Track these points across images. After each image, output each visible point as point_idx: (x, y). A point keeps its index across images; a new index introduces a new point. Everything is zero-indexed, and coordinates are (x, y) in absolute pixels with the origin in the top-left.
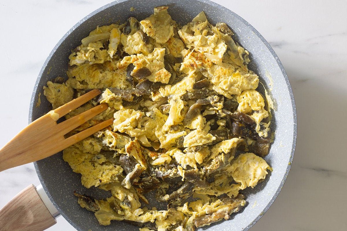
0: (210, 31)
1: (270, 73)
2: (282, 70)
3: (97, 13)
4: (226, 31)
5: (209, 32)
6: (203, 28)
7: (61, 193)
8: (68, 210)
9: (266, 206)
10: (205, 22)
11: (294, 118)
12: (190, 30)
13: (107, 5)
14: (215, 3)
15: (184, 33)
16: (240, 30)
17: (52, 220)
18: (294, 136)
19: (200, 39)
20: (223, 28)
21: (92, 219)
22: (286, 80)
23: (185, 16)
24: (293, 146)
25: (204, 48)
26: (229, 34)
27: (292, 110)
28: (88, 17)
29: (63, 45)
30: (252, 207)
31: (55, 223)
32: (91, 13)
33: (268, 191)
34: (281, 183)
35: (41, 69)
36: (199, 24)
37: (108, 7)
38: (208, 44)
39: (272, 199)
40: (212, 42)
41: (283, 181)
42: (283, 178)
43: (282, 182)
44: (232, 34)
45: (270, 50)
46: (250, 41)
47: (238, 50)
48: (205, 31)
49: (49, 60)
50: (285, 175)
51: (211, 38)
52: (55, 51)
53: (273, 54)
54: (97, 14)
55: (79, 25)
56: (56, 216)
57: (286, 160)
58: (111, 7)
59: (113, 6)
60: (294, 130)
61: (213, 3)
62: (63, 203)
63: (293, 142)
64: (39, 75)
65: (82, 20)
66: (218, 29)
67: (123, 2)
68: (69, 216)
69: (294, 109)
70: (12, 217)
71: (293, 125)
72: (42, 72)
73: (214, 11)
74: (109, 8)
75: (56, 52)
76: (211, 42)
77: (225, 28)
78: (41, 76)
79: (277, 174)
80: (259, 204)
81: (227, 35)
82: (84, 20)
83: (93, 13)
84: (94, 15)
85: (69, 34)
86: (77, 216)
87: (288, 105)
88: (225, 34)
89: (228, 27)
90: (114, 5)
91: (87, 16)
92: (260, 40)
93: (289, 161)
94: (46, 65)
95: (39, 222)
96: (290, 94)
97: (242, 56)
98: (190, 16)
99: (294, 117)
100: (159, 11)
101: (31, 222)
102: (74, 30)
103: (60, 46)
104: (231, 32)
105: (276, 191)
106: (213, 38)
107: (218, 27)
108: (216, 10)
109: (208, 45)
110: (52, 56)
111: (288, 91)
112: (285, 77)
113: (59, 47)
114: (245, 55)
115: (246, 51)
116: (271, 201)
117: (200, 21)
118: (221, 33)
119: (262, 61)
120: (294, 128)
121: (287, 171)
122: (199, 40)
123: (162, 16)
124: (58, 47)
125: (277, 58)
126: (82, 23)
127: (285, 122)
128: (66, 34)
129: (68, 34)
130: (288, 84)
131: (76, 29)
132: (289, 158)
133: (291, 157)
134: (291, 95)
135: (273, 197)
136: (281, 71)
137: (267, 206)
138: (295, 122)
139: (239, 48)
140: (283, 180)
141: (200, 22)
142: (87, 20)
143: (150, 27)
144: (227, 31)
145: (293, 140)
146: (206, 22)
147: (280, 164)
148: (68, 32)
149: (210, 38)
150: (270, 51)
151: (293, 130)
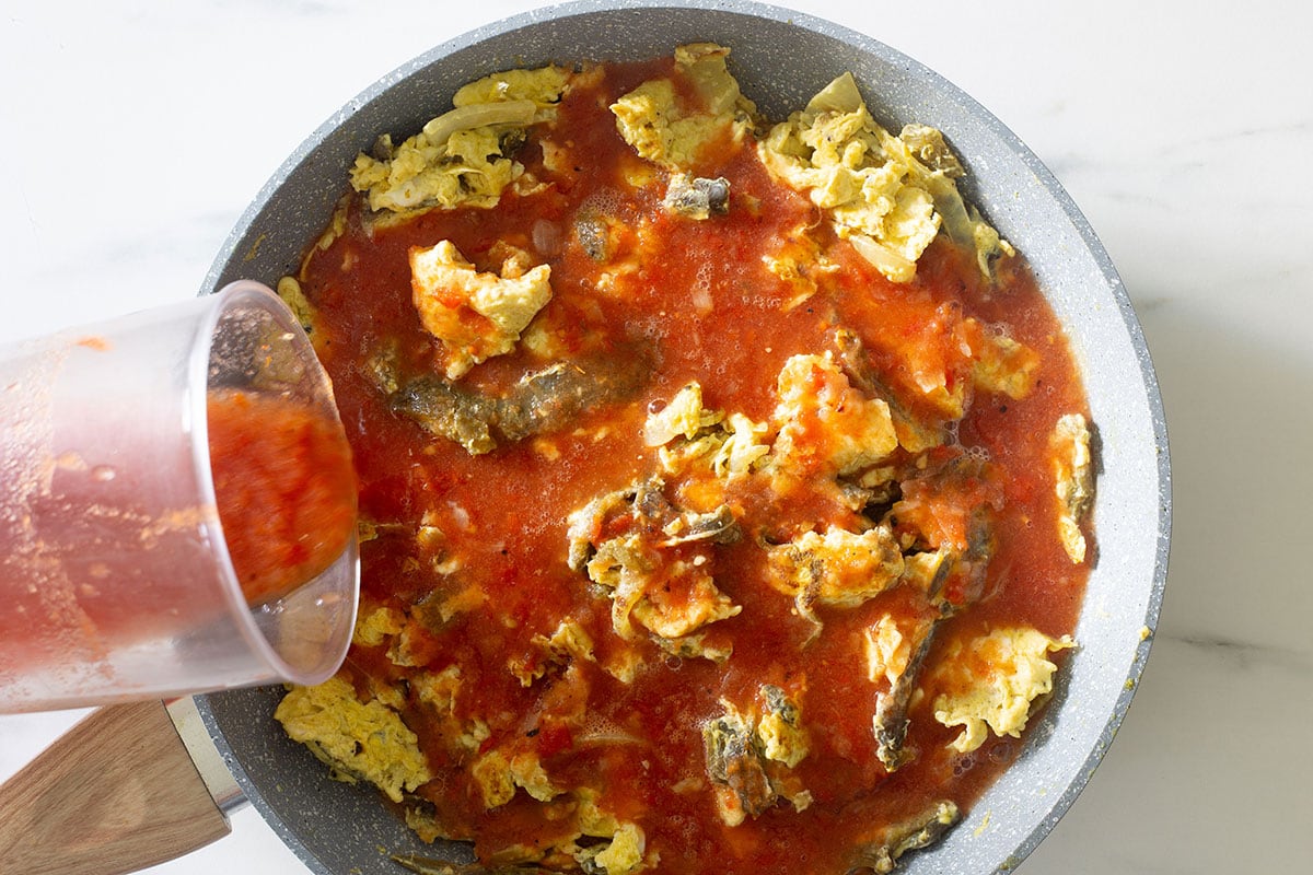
0: (875, 149)
1: (1084, 336)
2: (1130, 329)
3: (450, 52)
4: (938, 159)
5: (870, 150)
6: (846, 135)
7: (258, 720)
8: (278, 787)
9: (1027, 834)
10: (856, 111)
11: (1161, 516)
12: (798, 140)
13: (491, 26)
14: (901, 54)
15: (774, 154)
16: (984, 162)
17: (215, 820)
18: (1155, 580)
19: (830, 183)
20: (929, 146)
21: (367, 827)
22: (1143, 366)
23: (780, 90)
24: (1147, 617)
25: (851, 214)
26: (947, 170)
27: (1157, 480)
28: (415, 64)
29: (311, 163)
30: (972, 832)
31: (226, 831)
32: (429, 49)
33: (1039, 779)
34: (1091, 756)
35: (223, 249)
36: (832, 118)
37: (495, 32)
38: (867, 200)
39: (1050, 810)
40: (881, 191)
41: (1099, 749)
42: (1098, 738)
43: (1094, 751)
44: (958, 173)
45: (1092, 249)
46: (1018, 208)
47: (972, 237)
48: (855, 149)
49: (254, 216)
50: (1107, 727)
51: (876, 176)
52: (280, 183)
53: (1101, 265)
54: (450, 56)
55: (379, 92)
56: (229, 808)
57: (1116, 670)
58: (507, 34)
59: (514, 32)
60: (1158, 558)
61: (895, 52)
62: (261, 758)
63: (1151, 603)
64: (212, 269)
65: (392, 74)
66: (908, 149)
67: (554, 21)
68: (281, 812)
69: (1162, 481)
70: (67, 796)
71: (1156, 540)
72: (225, 260)
73: (895, 85)
74: (499, 36)
75: (282, 187)
76: (876, 194)
77: (935, 148)
78: (219, 274)
79: (1078, 718)
80: (999, 825)
81: (939, 173)
82: (400, 77)
83: (435, 50)
84: (439, 61)
85: (340, 122)
86: (309, 814)
87: (1140, 462)
88: (933, 170)
89: (945, 144)
90: (517, 30)
91: (412, 62)
92: (1057, 207)
93: (1127, 673)
94: (243, 234)
95: (166, 824)
96: (1154, 422)
97: (986, 261)
98: (801, 92)
99: (1160, 510)
100: (694, 61)
101: (135, 821)
102: (358, 108)
103: (302, 166)
104: (958, 165)
105: (1070, 782)
106: (885, 178)
107: (907, 140)
108: (902, 81)
109: (865, 203)
110: (266, 200)
111: (1148, 409)
112: (1139, 355)
113: (297, 168)
114: (998, 257)
115: (1004, 243)
116: (1046, 819)
117: (837, 108)
118: (918, 165)
119: (1058, 288)
120: (1158, 551)
121: (1117, 711)
122: (827, 188)
123: (703, 80)
124: (292, 168)
125: (1117, 282)
126: (390, 85)
127: (1125, 523)
128: (327, 122)
129: (335, 124)
130: (1148, 385)
131: (368, 108)
132: (1131, 663)
133: (1136, 661)
134: (1157, 429)
135: (1055, 803)
136: (1128, 333)
137: (1030, 837)
138: (1161, 530)
139: (980, 230)
140: (1099, 743)
141: (837, 111)
142: (413, 75)
143: (649, 126)
144: (942, 159)
145: (1151, 597)
146: (860, 111)
147: (1093, 683)
148: (336, 116)
149: (873, 178)
150: (1095, 255)
151: (1154, 558)
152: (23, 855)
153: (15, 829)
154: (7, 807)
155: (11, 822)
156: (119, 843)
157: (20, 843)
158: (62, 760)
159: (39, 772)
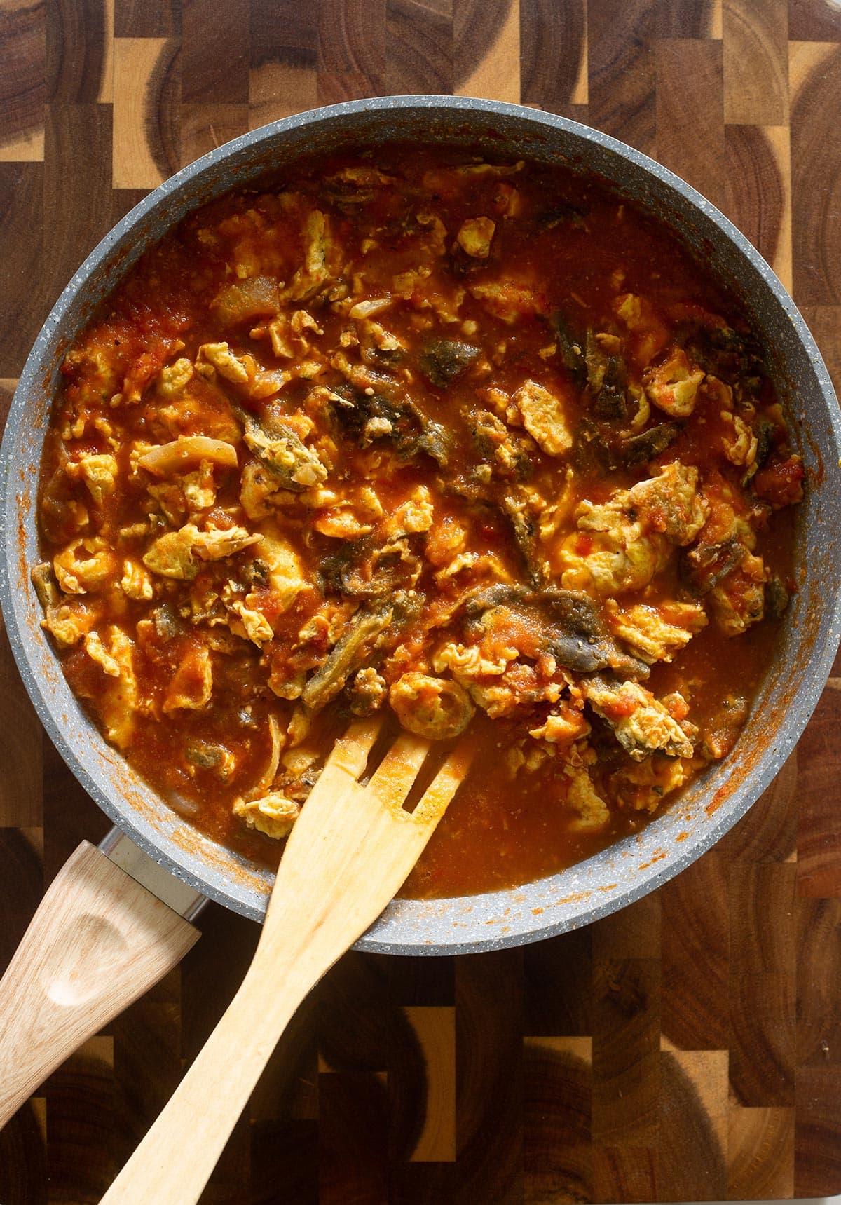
152: (49, 1020)
153: (33, 1003)
154: (18, 988)
155: (27, 999)
156: (119, 978)
157: (41, 1013)
158: (46, 933)
159: (31, 950)
